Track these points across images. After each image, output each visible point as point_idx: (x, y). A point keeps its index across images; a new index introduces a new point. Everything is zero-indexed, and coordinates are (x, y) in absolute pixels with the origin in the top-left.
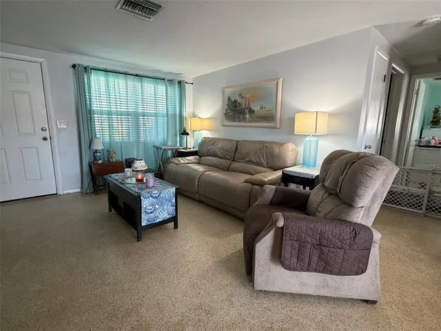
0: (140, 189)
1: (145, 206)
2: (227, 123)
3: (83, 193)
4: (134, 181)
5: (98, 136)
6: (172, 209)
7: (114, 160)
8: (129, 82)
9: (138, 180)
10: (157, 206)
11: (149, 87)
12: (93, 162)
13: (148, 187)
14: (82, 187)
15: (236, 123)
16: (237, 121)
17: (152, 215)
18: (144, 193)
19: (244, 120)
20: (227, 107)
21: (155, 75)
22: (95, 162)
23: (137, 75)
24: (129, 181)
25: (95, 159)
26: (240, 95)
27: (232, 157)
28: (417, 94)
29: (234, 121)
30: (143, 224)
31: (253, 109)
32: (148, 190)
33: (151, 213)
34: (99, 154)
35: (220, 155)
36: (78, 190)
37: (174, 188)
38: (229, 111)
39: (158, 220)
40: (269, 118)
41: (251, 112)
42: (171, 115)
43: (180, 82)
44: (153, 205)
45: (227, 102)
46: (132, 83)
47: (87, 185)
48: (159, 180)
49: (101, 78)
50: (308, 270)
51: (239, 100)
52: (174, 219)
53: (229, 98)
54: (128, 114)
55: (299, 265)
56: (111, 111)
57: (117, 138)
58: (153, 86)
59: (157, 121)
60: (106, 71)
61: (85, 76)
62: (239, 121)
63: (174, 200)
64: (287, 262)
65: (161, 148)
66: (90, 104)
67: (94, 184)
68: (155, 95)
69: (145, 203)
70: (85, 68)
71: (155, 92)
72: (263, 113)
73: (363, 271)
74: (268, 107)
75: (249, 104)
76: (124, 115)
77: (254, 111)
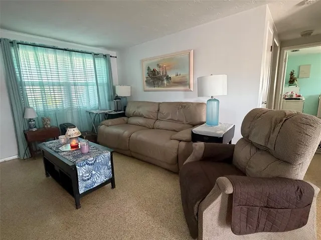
0: (74, 157)
1: (81, 174)
2: (148, 88)
3: (21, 160)
4: (68, 148)
5: (31, 106)
6: (108, 172)
7: (49, 126)
8: (57, 56)
9: (72, 147)
10: (94, 172)
11: (78, 59)
12: (28, 130)
13: (83, 154)
14: (19, 154)
15: (156, 89)
16: (156, 87)
17: (89, 181)
18: (79, 161)
19: (162, 85)
20: (147, 76)
22: (30, 130)
23: (66, 50)
24: (63, 148)
25: (30, 127)
26: (158, 65)
27: (156, 116)
28: (285, 62)
29: (154, 87)
30: (81, 191)
31: (170, 76)
32: (83, 158)
33: (88, 179)
34: (33, 122)
35: (145, 116)
36: (16, 157)
37: (110, 153)
38: (150, 79)
39: (96, 185)
40: (183, 83)
41: (168, 78)
42: (100, 83)
43: (105, 56)
44: (89, 171)
45: (147, 71)
46: (62, 56)
47: (24, 152)
48: (93, 145)
49: (29, 53)
50: (256, 231)
51: (157, 69)
52: (112, 181)
53: (149, 68)
54: (59, 85)
55: (248, 228)
56: (43, 82)
57: (51, 106)
58: (81, 59)
59: (88, 90)
60: (34, 45)
61: (13, 51)
62: (158, 87)
63: (110, 163)
64: (237, 228)
65: (93, 113)
66: (20, 76)
67: (31, 150)
68: (84, 67)
69: (81, 172)
70: (11, 42)
71: (84, 64)
72: (177, 79)
73: (304, 224)
74: (183, 74)
75: (166, 72)
76: (56, 86)
77: (170, 78)
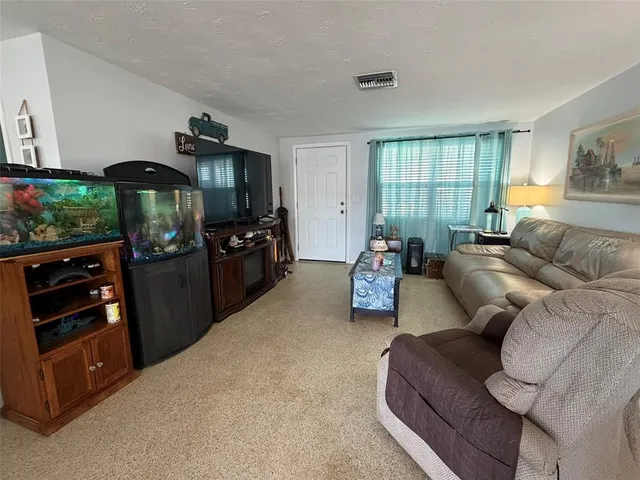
2: (573, 194)
8: (424, 148)
11: (451, 148)
15: (586, 195)
16: (588, 191)
17: (364, 299)
19: (601, 188)
20: (574, 165)
21: (463, 132)
23: (435, 138)
25: (376, 234)
26: (599, 140)
27: (551, 255)
29: (584, 191)
31: (619, 166)
33: (363, 296)
34: (379, 229)
35: (531, 249)
38: (577, 172)
41: (616, 171)
43: (502, 134)
45: (575, 156)
49: (393, 150)
51: (596, 151)
53: (580, 148)
54: (419, 185)
56: (400, 183)
58: (457, 147)
61: (378, 151)
62: (592, 191)
63: (392, 292)
70: (379, 143)
72: (636, 174)
75: (613, 157)
76: (414, 187)
77: (620, 170)
